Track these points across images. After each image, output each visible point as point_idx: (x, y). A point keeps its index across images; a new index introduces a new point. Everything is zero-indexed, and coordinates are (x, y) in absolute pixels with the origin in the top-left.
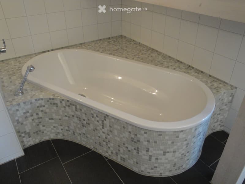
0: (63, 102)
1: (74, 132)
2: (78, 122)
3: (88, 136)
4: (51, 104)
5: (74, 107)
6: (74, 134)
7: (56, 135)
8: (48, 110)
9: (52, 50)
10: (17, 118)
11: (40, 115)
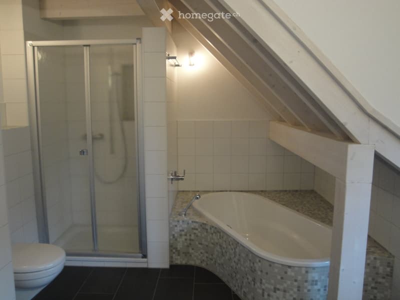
0: (213, 229)
1: (215, 261)
2: (220, 250)
3: (225, 266)
4: (203, 228)
5: (219, 234)
6: (215, 264)
7: (201, 262)
8: (199, 234)
9: (230, 191)
10: (173, 233)
11: (193, 237)
